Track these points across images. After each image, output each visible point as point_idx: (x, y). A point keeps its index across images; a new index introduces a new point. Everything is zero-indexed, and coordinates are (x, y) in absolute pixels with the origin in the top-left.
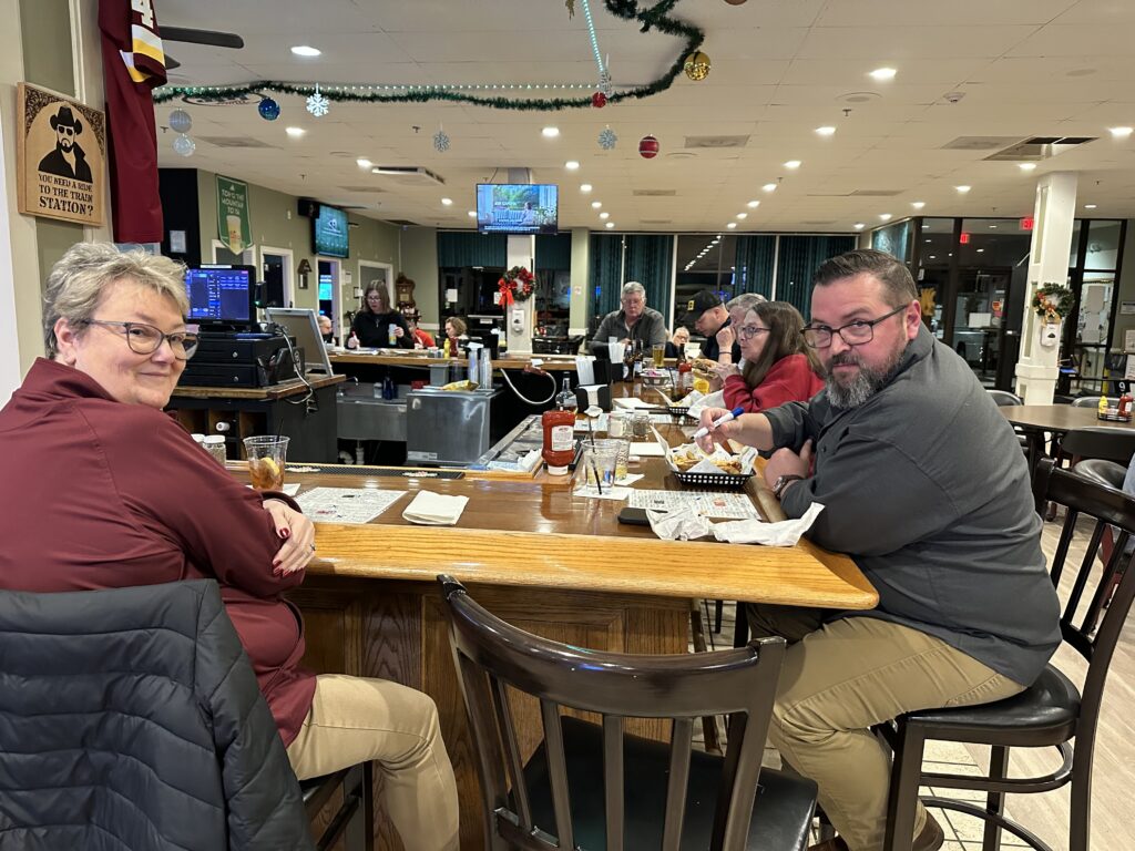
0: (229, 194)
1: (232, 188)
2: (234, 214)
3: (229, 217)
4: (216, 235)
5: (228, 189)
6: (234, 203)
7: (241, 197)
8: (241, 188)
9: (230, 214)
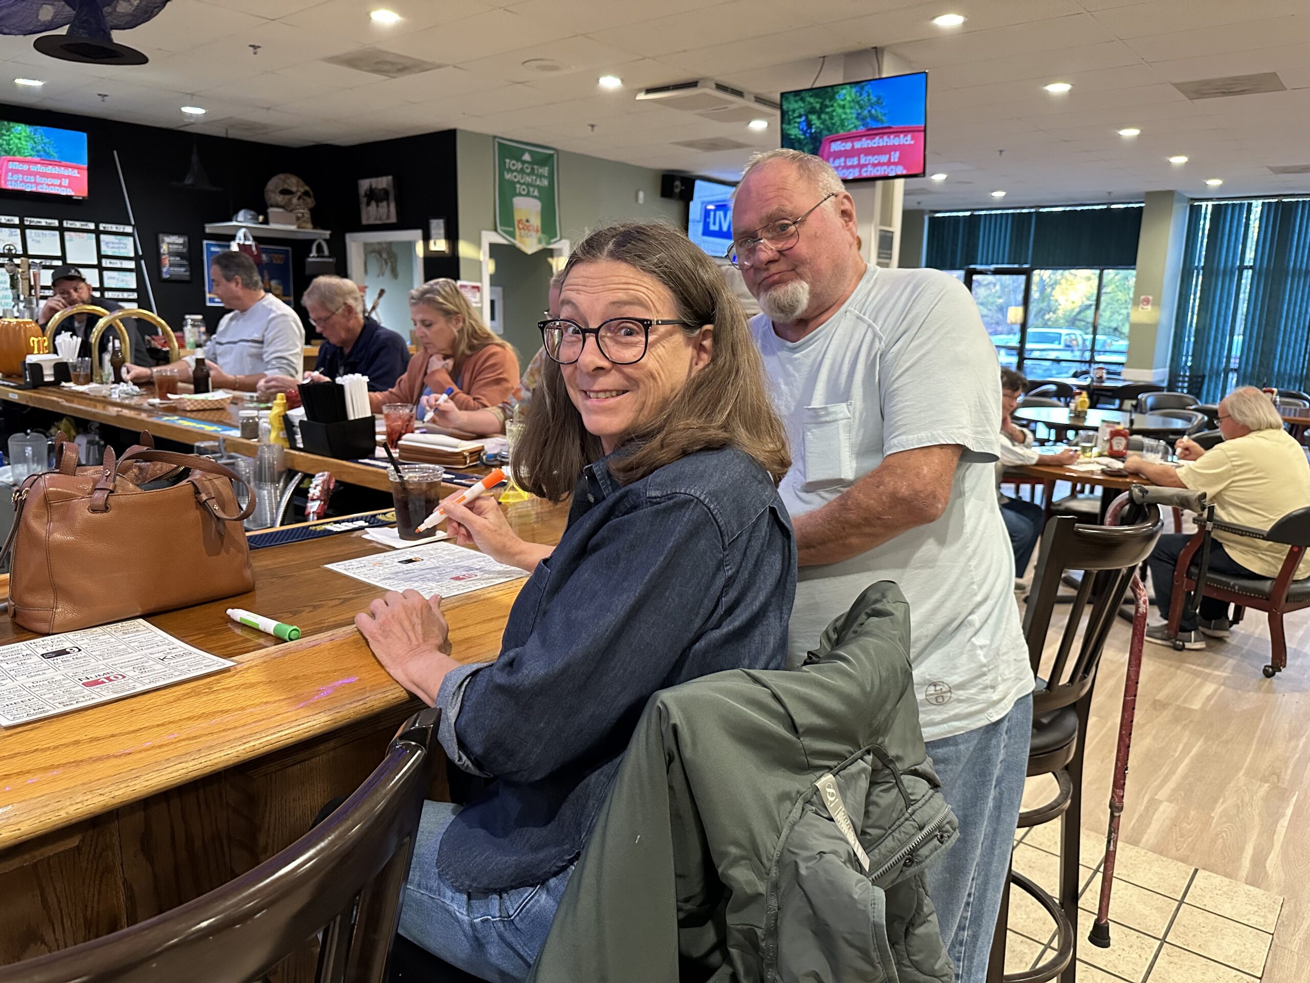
0: (519, 166)
1: (527, 157)
2: (528, 195)
3: (517, 201)
4: (492, 226)
5: (519, 159)
6: (528, 179)
7: (545, 171)
8: (545, 157)
9: (520, 195)
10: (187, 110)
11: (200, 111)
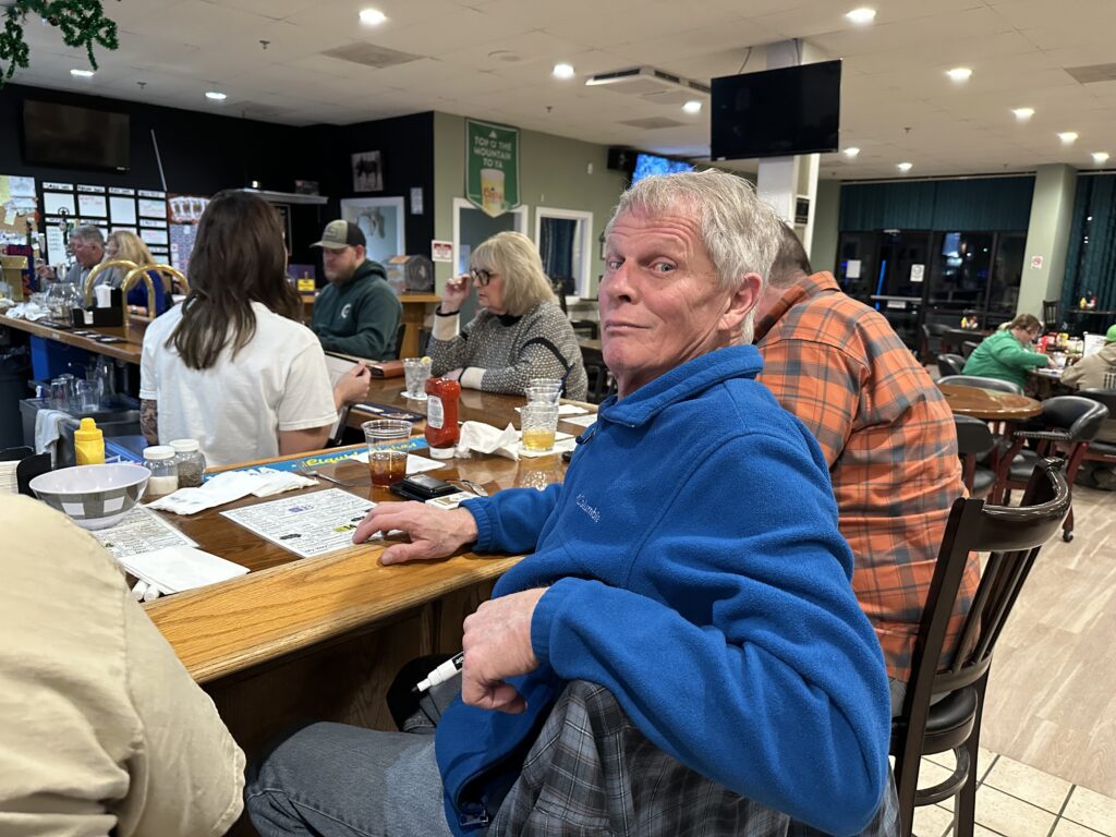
0: (486, 142)
1: (493, 135)
2: (493, 167)
3: (485, 173)
4: (462, 194)
5: (486, 136)
6: (494, 154)
7: (508, 146)
8: (508, 135)
9: (487, 167)
10: (211, 95)
11: (220, 97)
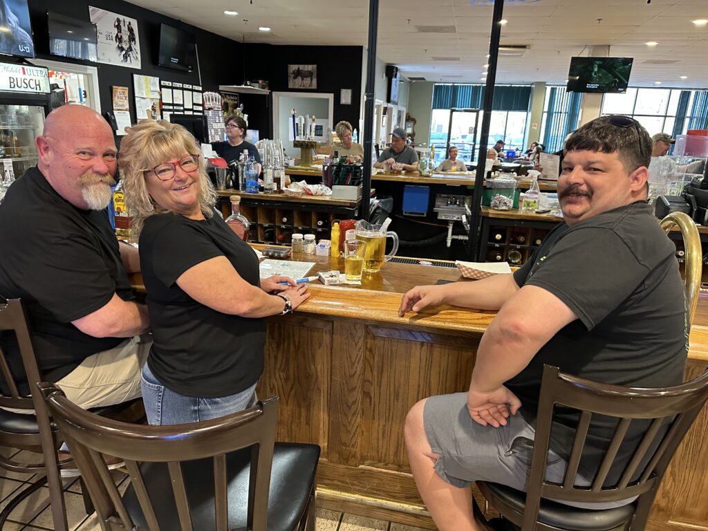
10: (261, 29)
11: (267, 29)
